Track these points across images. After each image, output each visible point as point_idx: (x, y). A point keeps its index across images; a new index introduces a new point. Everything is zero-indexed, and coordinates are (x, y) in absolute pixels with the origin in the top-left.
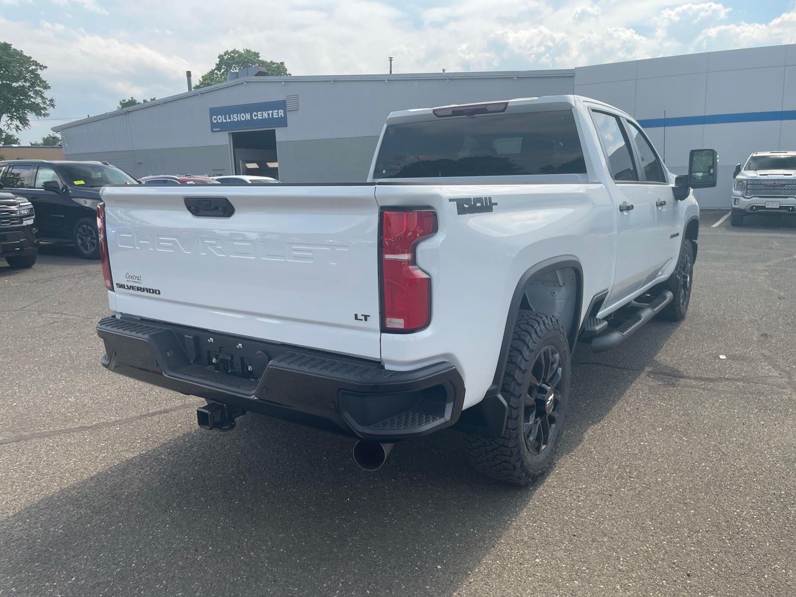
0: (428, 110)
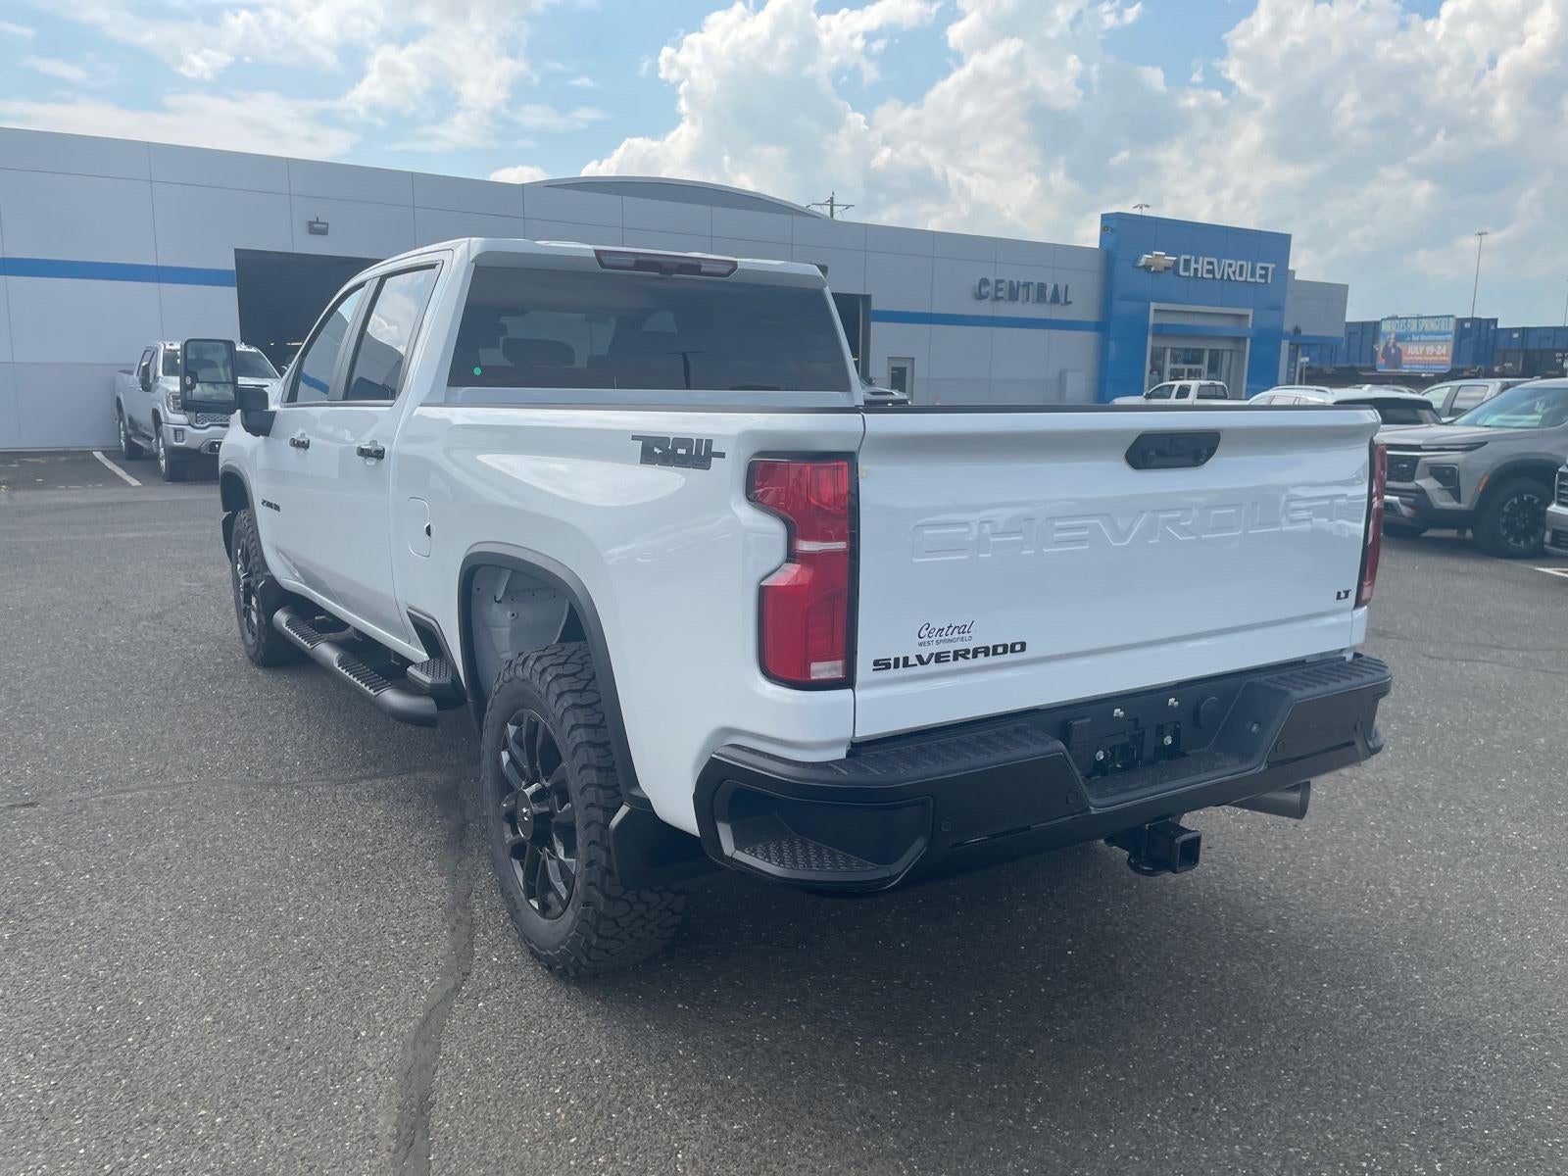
0: (586, 249)
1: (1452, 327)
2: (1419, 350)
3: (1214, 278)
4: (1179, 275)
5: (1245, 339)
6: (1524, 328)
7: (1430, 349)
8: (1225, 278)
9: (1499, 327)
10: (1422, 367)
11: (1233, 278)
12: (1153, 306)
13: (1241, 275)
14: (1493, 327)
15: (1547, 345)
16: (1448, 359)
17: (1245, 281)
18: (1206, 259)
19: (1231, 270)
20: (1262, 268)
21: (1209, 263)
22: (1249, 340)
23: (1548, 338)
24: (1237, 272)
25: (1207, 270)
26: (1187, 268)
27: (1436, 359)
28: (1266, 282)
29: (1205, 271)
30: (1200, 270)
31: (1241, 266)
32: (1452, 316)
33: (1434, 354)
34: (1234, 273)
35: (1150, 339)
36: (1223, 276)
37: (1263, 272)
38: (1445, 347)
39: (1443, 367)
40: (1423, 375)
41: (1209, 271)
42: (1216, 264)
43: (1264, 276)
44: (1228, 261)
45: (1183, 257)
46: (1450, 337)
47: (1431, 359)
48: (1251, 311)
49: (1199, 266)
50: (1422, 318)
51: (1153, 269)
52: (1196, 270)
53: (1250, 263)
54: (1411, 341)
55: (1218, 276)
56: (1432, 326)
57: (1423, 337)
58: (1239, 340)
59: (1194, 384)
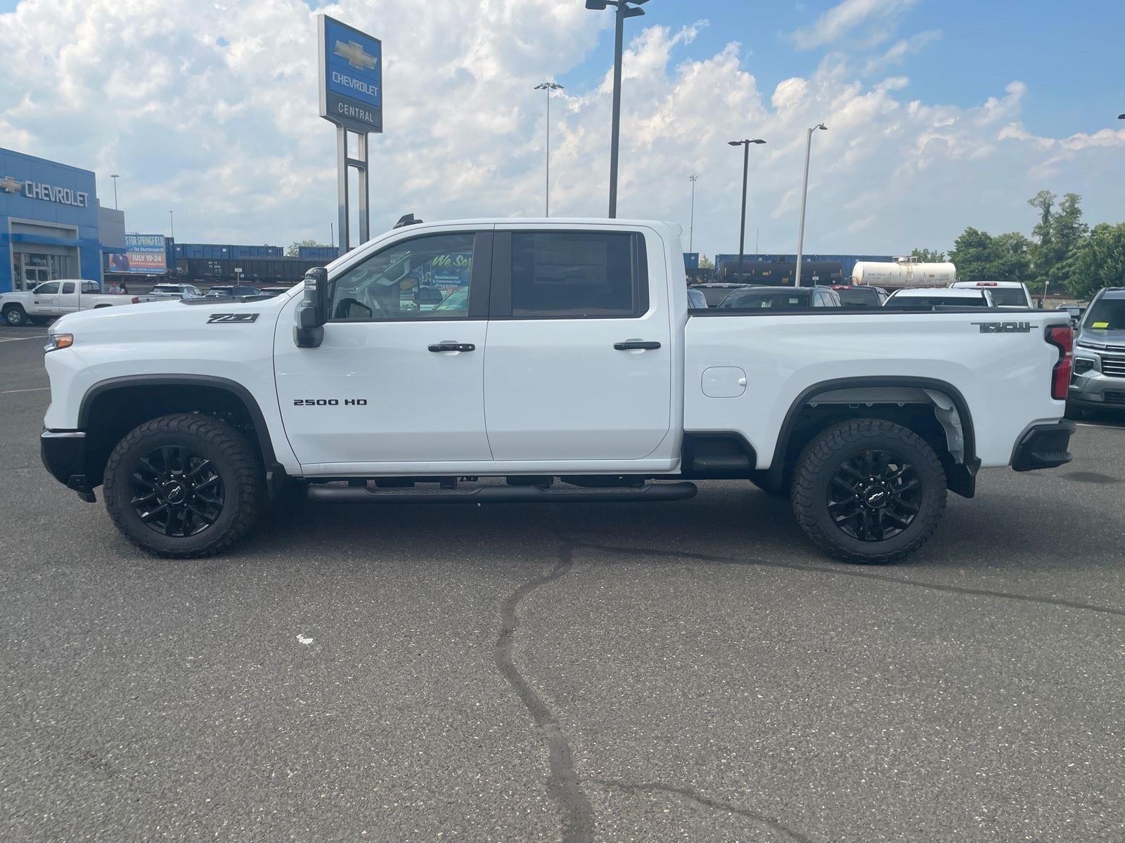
1: (163, 243)
2: (141, 258)
3: (50, 200)
4: (25, 196)
5: (76, 247)
6: (183, 245)
7: (149, 258)
8: (58, 201)
9: (175, 243)
10: (146, 270)
11: (63, 202)
12: (10, 219)
13: (67, 200)
14: (171, 244)
15: (199, 256)
16: (164, 264)
17: (71, 204)
18: (43, 186)
19: (61, 196)
20: (81, 196)
21: (46, 189)
22: (78, 248)
23: (200, 251)
24: (65, 197)
25: (45, 194)
26: (30, 191)
27: (153, 264)
28: (85, 206)
29: (43, 195)
30: (40, 193)
31: (67, 193)
32: (161, 236)
33: (153, 261)
34: (63, 197)
35: (11, 245)
36: (56, 199)
37: (82, 199)
38: (160, 257)
39: (161, 270)
40: (149, 275)
41: (46, 195)
42: (50, 189)
43: (83, 202)
44: (58, 189)
45: (27, 182)
46: (162, 250)
47: (150, 264)
48: (77, 227)
49: (39, 190)
50: (140, 235)
51: (7, 190)
52: (37, 193)
53: (72, 191)
54: (133, 251)
55: (53, 200)
56: (149, 241)
57: (142, 249)
58: (71, 248)
59: (77, 282)
